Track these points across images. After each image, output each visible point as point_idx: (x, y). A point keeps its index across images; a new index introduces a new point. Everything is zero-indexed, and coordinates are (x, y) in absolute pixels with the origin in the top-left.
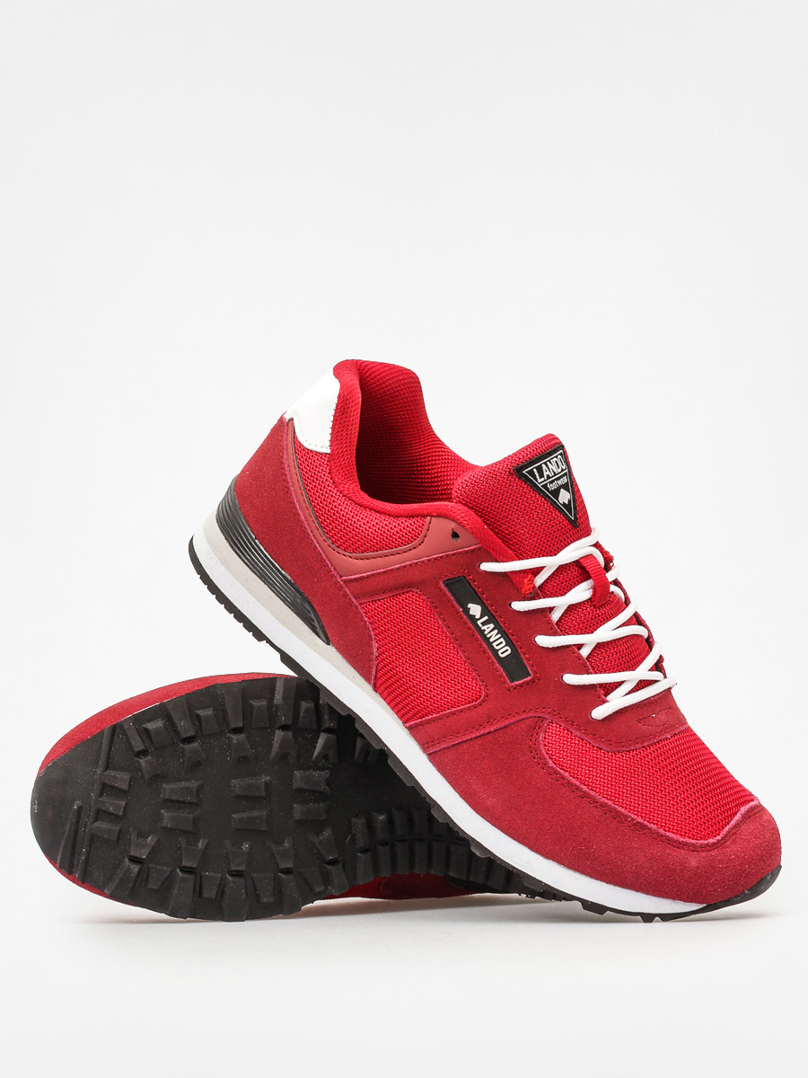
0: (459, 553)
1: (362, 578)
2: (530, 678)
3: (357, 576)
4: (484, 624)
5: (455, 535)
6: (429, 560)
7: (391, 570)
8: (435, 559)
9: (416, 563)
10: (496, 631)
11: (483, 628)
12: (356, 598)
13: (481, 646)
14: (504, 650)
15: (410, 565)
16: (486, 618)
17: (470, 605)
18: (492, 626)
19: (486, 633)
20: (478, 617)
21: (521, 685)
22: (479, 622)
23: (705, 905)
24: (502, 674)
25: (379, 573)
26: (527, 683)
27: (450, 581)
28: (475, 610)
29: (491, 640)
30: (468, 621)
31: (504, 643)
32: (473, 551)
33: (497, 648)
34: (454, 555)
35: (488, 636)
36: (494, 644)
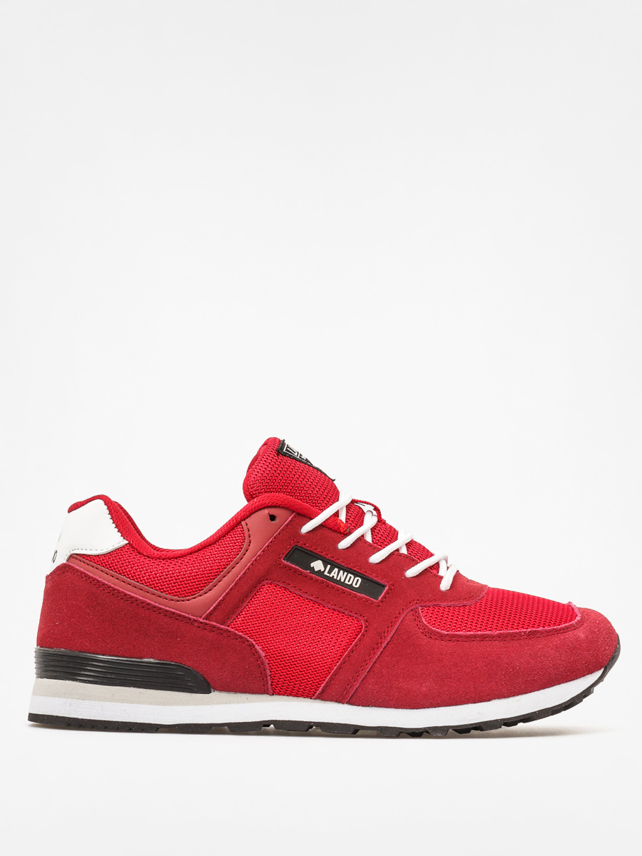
0: (283, 530)
1: (219, 604)
2: (386, 588)
3: (214, 605)
4: (330, 572)
5: (272, 518)
6: (263, 551)
7: (240, 579)
8: (268, 546)
9: (256, 560)
10: (341, 572)
11: (331, 576)
12: (222, 625)
13: (338, 590)
14: (356, 582)
15: (252, 564)
16: (329, 566)
17: (312, 565)
18: (336, 570)
19: (335, 578)
20: (322, 570)
21: (384, 597)
22: (326, 573)
23: (603, 669)
24: (367, 599)
25: (231, 589)
26: (387, 593)
27: (288, 556)
28: (318, 565)
29: (342, 580)
30: (318, 577)
31: (353, 577)
32: (291, 521)
33: (350, 583)
34: (279, 534)
35: (338, 579)
36: (346, 582)
